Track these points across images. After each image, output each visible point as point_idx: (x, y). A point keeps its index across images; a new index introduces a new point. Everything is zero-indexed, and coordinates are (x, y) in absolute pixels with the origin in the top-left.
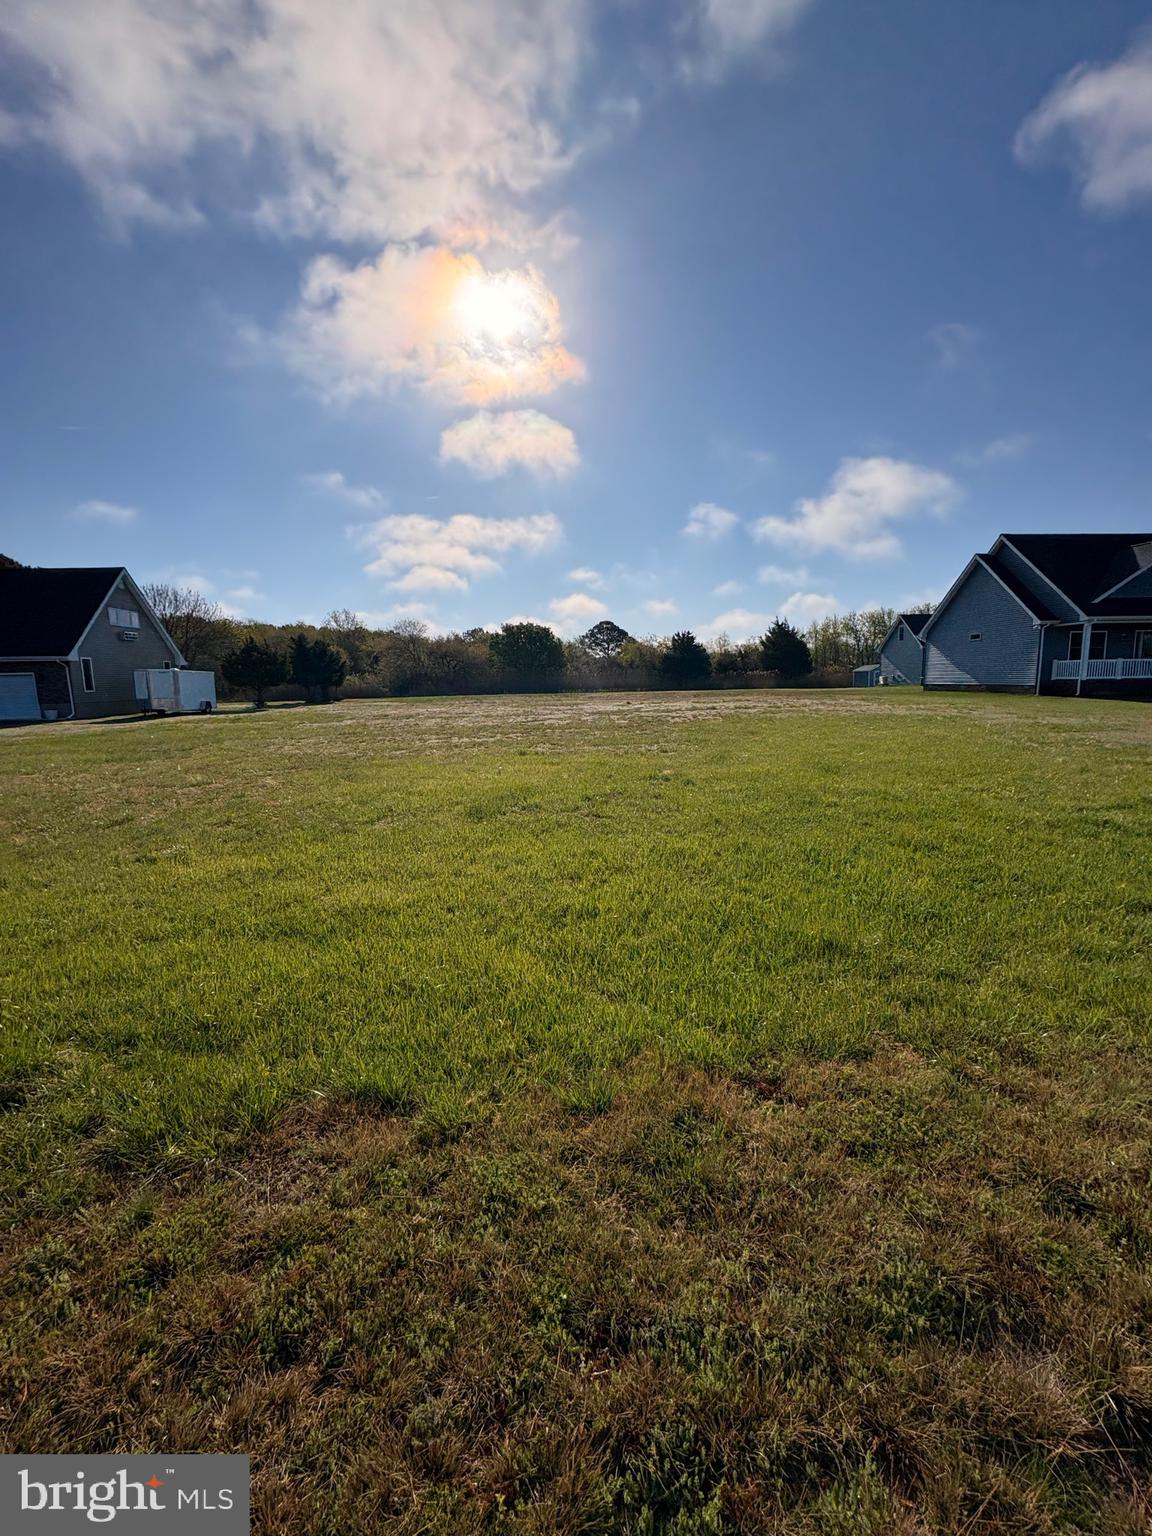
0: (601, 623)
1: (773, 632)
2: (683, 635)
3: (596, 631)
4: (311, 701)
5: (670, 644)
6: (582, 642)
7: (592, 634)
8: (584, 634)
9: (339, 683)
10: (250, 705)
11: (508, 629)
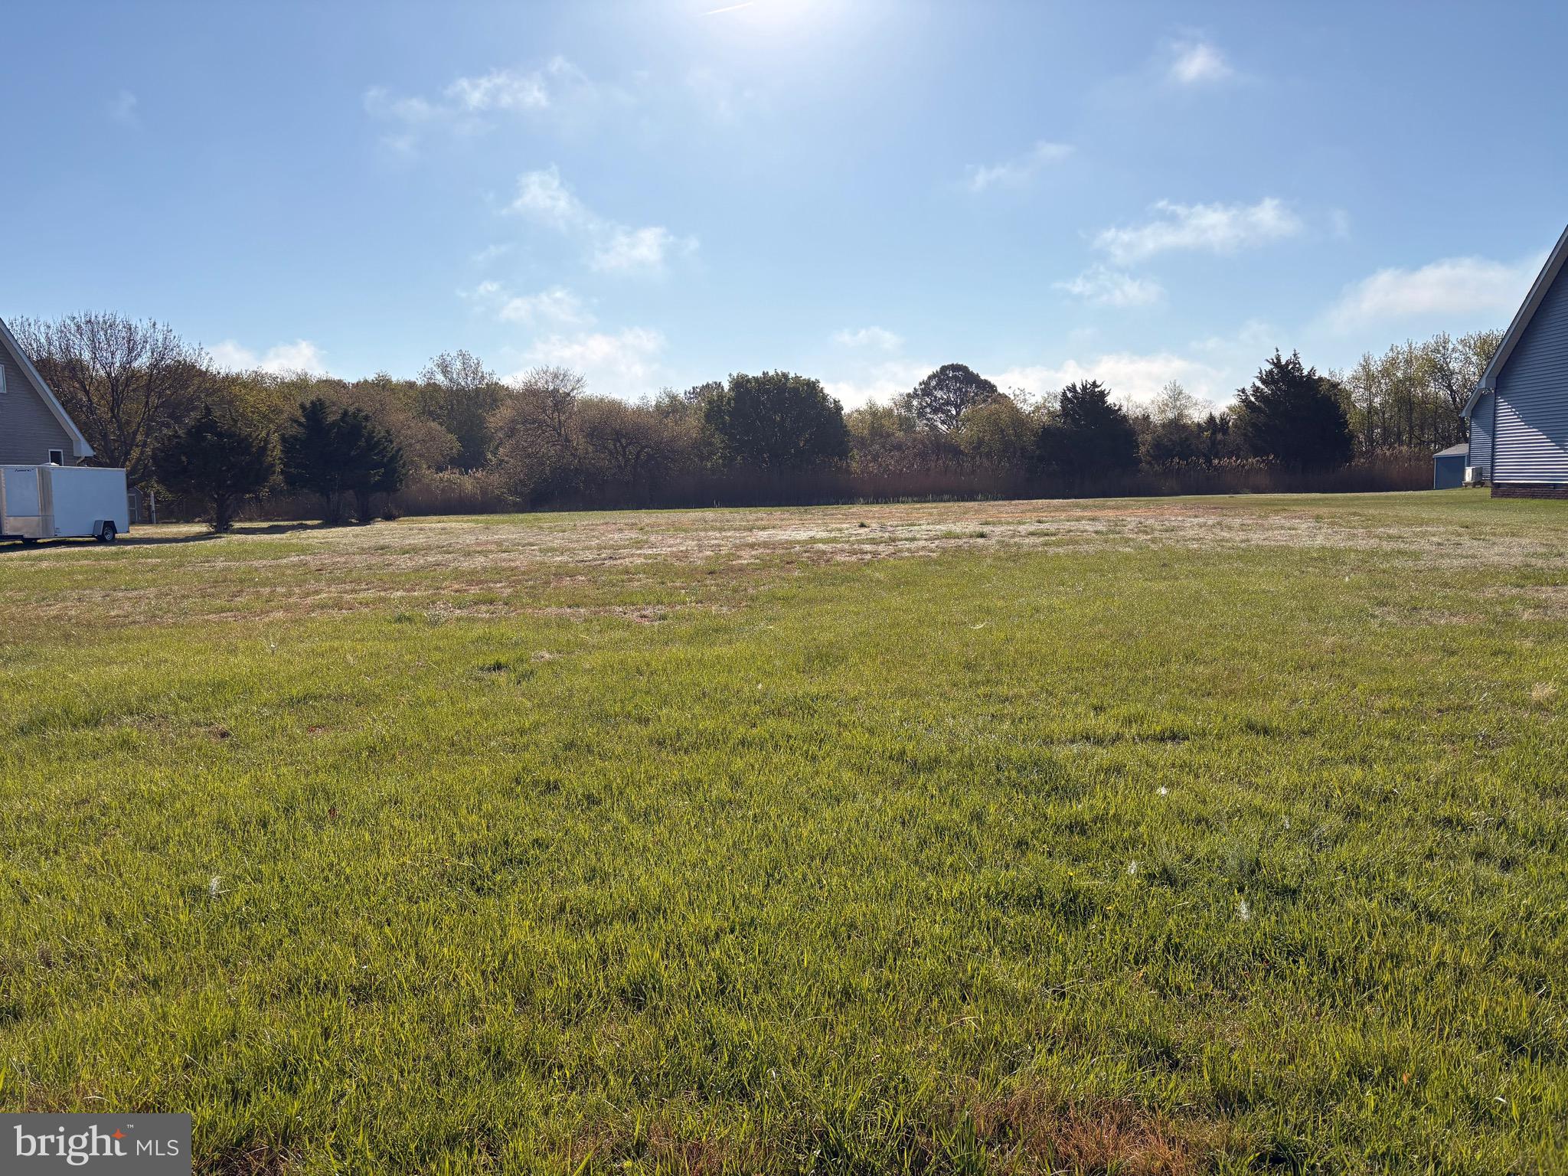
1: (1268, 379)
2: (1084, 388)
3: (933, 383)
4: (333, 520)
5: (1057, 406)
6: (908, 406)
7: (926, 389)
8: (911, 391)
9: (395, 486)
10: (202, 528)
11: (740, 383)
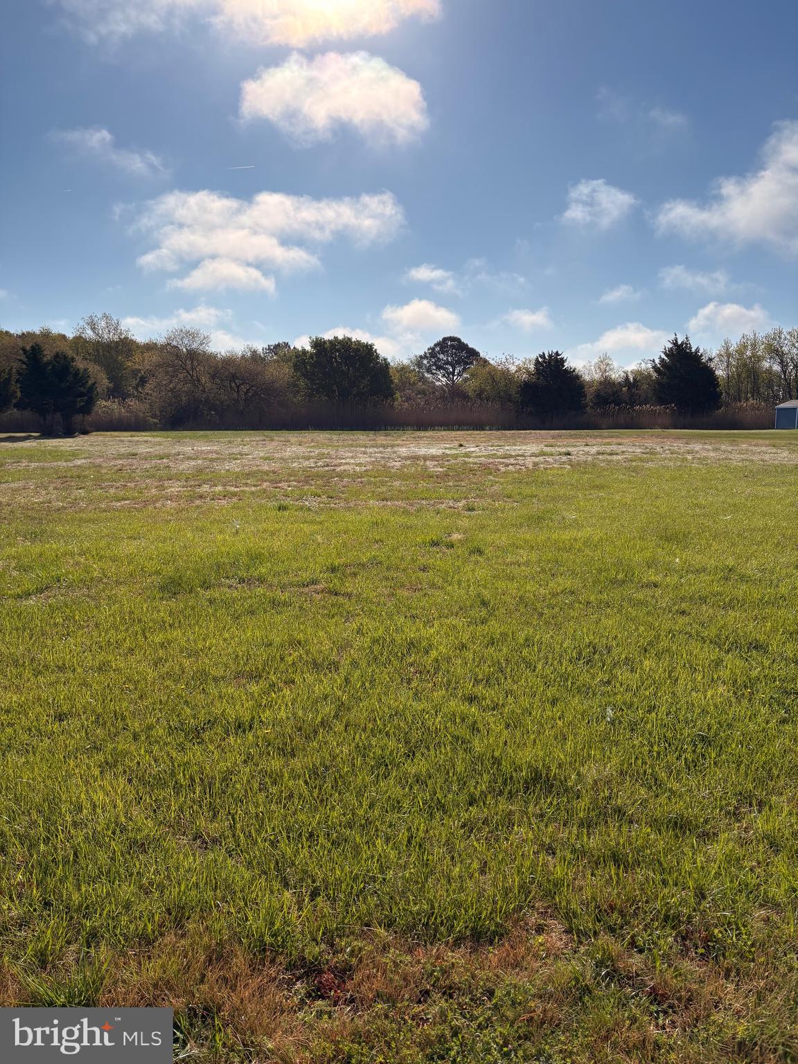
0: (445, 339)
1: (669, 354)
2: (550, 356)
3: (437, 349)
4: (47, 434)
5: (532, 367)
9: (87, 410)
11: (318, 344)
